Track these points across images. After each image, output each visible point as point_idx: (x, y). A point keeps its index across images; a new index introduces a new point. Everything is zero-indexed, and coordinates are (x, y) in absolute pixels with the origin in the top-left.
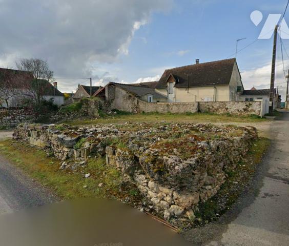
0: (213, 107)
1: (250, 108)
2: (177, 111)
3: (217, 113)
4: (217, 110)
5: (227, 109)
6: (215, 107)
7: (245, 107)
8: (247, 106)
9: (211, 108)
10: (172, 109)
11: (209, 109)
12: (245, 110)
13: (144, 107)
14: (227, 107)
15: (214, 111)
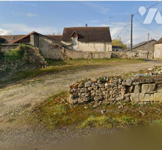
0: (119, 54)
1: (138, 55)
2: (99, 58)
3: (122, 58)
4: (121, 56)
5: (127, 56)
6: (121, 54)
7: (135, 55)
8: (136, 54)
9: (118, 55)
10: (94, 56)
11: (117, 55)
12: (136, 56)
13: (71, 55)
14: (127, 54)
15: (120, 57)
